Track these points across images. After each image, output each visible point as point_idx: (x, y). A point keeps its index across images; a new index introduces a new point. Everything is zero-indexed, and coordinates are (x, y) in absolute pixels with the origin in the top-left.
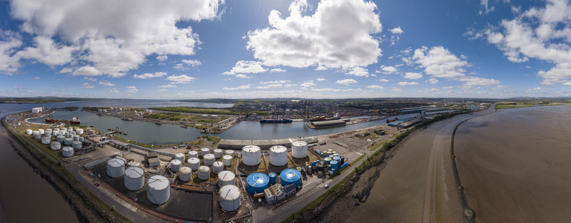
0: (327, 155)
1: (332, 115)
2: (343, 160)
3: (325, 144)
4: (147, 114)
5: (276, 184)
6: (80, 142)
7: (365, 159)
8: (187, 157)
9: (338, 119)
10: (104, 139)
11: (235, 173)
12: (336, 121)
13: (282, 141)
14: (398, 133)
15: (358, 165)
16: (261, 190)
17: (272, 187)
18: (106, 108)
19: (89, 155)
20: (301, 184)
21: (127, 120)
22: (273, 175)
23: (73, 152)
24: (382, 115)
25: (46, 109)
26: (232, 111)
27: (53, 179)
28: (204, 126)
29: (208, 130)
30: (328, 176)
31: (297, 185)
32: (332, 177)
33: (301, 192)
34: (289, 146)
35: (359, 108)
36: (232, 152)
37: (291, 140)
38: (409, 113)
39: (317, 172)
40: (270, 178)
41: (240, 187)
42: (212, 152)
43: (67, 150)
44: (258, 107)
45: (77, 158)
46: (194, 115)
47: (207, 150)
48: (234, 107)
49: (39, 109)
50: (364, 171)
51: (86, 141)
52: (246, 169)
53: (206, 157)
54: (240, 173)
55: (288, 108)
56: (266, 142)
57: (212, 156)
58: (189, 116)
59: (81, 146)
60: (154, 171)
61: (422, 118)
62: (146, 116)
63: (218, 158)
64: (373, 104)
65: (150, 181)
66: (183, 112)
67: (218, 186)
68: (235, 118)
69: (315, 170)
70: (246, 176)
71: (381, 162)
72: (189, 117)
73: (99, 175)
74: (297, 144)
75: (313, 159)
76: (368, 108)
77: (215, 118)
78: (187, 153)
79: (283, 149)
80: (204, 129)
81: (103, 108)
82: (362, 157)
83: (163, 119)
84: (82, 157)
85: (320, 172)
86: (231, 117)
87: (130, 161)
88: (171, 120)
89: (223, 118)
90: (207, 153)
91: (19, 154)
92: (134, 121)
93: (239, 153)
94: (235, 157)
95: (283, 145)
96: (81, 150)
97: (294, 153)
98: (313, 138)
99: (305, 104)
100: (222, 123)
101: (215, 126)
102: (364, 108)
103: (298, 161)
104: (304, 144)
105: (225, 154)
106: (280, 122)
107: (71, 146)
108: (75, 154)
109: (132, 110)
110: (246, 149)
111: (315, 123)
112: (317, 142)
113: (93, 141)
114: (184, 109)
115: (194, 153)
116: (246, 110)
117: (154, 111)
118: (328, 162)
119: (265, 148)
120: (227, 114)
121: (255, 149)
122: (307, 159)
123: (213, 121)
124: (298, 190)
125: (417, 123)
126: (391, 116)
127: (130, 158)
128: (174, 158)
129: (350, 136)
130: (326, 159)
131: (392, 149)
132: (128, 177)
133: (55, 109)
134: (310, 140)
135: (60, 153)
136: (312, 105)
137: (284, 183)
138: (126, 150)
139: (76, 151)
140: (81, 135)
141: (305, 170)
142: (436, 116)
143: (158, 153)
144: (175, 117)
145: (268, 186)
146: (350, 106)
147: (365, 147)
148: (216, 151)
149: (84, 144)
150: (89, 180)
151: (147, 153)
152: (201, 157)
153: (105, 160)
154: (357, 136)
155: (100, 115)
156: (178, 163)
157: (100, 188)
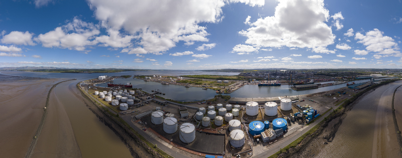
0: (305, 109)
1: (309, 81)
2: (316, 112)
3: (304, 101)
4: (179, 80)
5: (270, 129)
6: (132, 100)
7: (332, 111)
8: (207, 110)
9: (313, 83)
10: (149, 98)
11: (241, 121)
12: (311, 85)
13: (273, 98)
14: (355, 94)
15: (326, 116)
16: (259, 132)
17: (266, 131)
18: (151, 76)
19: (139, 109)
20: (287, 129)
21: (165, 84)
22: (267, 123)
23: (127, 107)
24: (344, 81)
25: (108, 77)
26: (239, 78)
27: (113, 126)
28: (219, 88)
29: (221, 91)
30: (305, 123)
31: (284, 130)
32: (308, 123)
33: (287, 135)
34: (278, 102)
35: (328, 75)
36: (239, 106)
37: (280, 98)
38: (363, 79)
39: (298, 120)
40: (265, 124)
41: (244, 130)
42: (224, 106)
43: (123, 106)
44: (256, 74)
45: (130, 111)
46: (212, 81)
47: (221, 105)
48: (239, 75)
49: (103, 77)
50: (331, 120)
51: (137, 99)
52: (247, 119)
53: (220, 110)
54: (244, 121)
55: (278, 75)
56: (262, 99)
57: (224, 109)
58: (209, 82)
59: (133, 103)
60: (184, 120)
61: (372, 83)
62: (178, 82)
63: (229, 111)
64: (338, 73)
65: (181, 127)
66: (204, 78)
67: (229, 130)
68: (241, 83)
69: (297, 119)
70: (248, 123)
71: (343, 114)
72: (208, 82)
73: (146, 123)
74: (284, 100)
75: (296, 111)
76: (335, 76)
77: (226, 82)
78: (207, 108)
79: (274, 104)
80: (219, 90)
81: (148, 76)
82: (329, 110)
83: (190, 83)
84: (134, 111)
85: (300, 120)
86: (238, 82)
87: (167, 113)
88: (196, 84)
89: (232, 83)
90: (221, 107)
91: (90, 108)
92: (170, 85)
93: (243, 107)
94: (241, 110)
95: (274, 101)
96: (133, 105)
97: (282, 107)
98: (295, 97)
99: (290, 72)
100: (231, 86)
101: (227, 88)
102: (332, 76)
103: (285, 113)
104: (289, 101)
105: (233, 108)
106: (272, 85)
107: (126, 102)
108: (129, 109)
109: (168, 77)
110: (249, 104)
111: (297, 86)
112: (298, 99)
113: (141, 99)
114: (205, 77)
115: (212, 107)
116: (247, 76)
117: (184, 78)
118: (306, 114)
119: (262, 104)
120: (235, 80)
121: (255, 104)
122: (291, 111)
123: (225, 85)
124: (285, 133)
125: (369, 86)
126: (350, 81)
127: (167, 111)
128: (198, 110)
129: (321, 95)
130: (304, 111)
131: (351, 104)
132: (166, 124)
133: (114, 77)
134: (293, 98)
135: (118, 108)
136: (295, 73)
137: (275, 128)
138: (164, 105)
139: (129, 106)
140: (133, 95)
141: (289, 119)
142: (382, 81)
143: (187, 107)
144: (199, 82)
145: (264, 130)
146: (322, 74)
147: (332, 103)
148: (227, 105)
149: (135, 101)
150: (139, 126)
151: (180, 108)
152: (216, 110)
153: (150, 112)
154: (326, 95)
155: (146, 81)
156: (201, 114)
157: (147, 132)
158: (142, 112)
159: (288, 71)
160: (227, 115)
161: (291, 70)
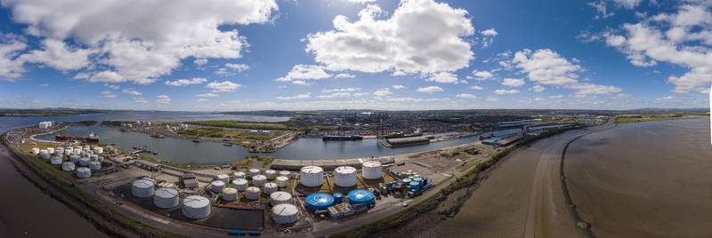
0: (406, 176)
1: (412, 131)
2: (425, 182)
3: (404, 164)
4: (182, 129)
5: (343, 204)
6: (98, 163)
7: (454, 180)
8: (232, 178)
9: (420, 135)
10: (128, 160)
11: (291, 193)
12: (418, 138)
13: (349, 161)
14: (495, 152)
15: (444, 186)
16: (325, 207)
17: (337, 205)
18: (132, 123)
19: (110, 177)
20: (374, 203)
21: (157, 137)
22: (339, 196)
23: (90, 173)
24: (475, 131)
25: (56, 123)
26: (288, 126)
27: (65, 198)
28: (253, 144)
29: (258, 149)
30: (407, 197)
31: (369, 204)
32: (411, 197)
33: (373, 210)
34: (359, 167)
35: (446, 122)
36: (288, 173)
37: (361, 161)
38: (508, 128)
39: (393, 192)
40: (336, 198)
41: (298, 205)
42: (262, 173)
43: (83, 171)
44: (320, 121)
45: (95, 179)
46: (240, 131)
47: (257, 171)
48: (290, 121)
49: (47, 124)
50: (452, 192)
51: (107, 161)
52: (304, 190)
53: (255, 178)
54: (297, 194)
55: (358, 122)
56: (330, 162)
57: (263, 177)
58: (235, 132)
59: (99, 167)
60: (190, 191)
61: (524, 134)
62: (181, 132)
63: (270, 180)
64: (463, 117)
65: (185, 200)
66: (227, 127)
67: (271, 204)
68: (291, 135)
69: (391, 190)
70: (305, 196)
71: (473, 183)
72: (235, 134)
73: (122, 196)
74: (368, 164)
75: (389, 180)
76: (458, 122)
77: (267, 134)
78: (232, 174)
79: (351, 170)
80: (253, 148)
81: (127, 123)
82: (449, 178)
83: (202, 135)
84: (101, 178)
85: (397, 193)
86: (287, 133)
87: (160, 182)
88: (212, 136)
89: (277, 135)
90: (257, 174)
91: (23, 175)
92: (166, 138)
93: (297, 174)
94: (291, 178)
95: (352, 166)
96: (99, 171)
97: (364, 174)
98: (388, 158)
99: (379, 116)
100: (275, 140)
101: (267, 144)
102: (453, 122)
103: (368, 183)
104: (377, 164)
105: (279, 175)
106: (348, 139)
107: (87, 166)
108: (93, 175)
109: (163, 124)
110: (306, 170)
111: (391, 140)
112: (393, 162)
113: (115, 161)
114: (228, 124)
115: (241, 174)
116: (305, 125)
117: (191, 125)
118: (408, 184)
119: (329, 169)
120: (282, 129)
121: (317, 170)
122: (381, 180)
123: (264, 138)
124: (369, 208)
125: (518, 140)
126: (485, 131)
127: (160, 180)
128: (216, 179)
129: (434, 155)
130: (405, 180)
131: (487, 170)
132: (159, 197)
133: (68, 124)
134: (385, 160)
135: (75, 174)
136: (388, 118)
137: (351, 202)
138: (157, 171)
139: (94, 172)
140: (100, 155)
141: (378, 191)
142: (542, 131)
143: (196, 174)
144: (217, 133)
145: (333, 204)
146: (435, 120)
147: (454, 168)
148: (268, 172)
149: (104, 165)
150: (110, 199)
151: (182, 174)
152: (249, 178)
153: (130, 181)
154: (443, 155)
155: (123, 131)
156: (220, 183)
157: (124, 206)
158: (114, 180)
159: (375, 114)
160: (267, 185)
161: (380, 112)
